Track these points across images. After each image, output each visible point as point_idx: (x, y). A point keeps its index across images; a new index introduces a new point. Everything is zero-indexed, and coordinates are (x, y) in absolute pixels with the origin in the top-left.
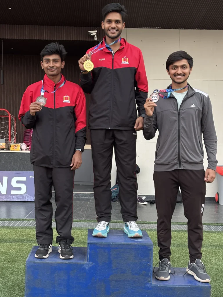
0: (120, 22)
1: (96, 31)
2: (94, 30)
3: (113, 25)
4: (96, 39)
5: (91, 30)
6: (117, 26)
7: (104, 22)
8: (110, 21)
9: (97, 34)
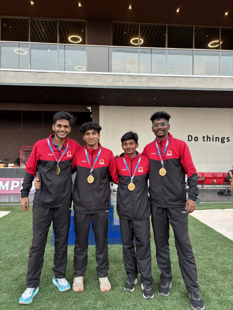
0: (68, 127)
1: (91, 107)
2: (90, 107)
3: (63, 129)
4: (91, 111)
5: (88, 107)
6: (66, 130)
7: (55, 125)
8: (60, 126)
9: (91, 109)
